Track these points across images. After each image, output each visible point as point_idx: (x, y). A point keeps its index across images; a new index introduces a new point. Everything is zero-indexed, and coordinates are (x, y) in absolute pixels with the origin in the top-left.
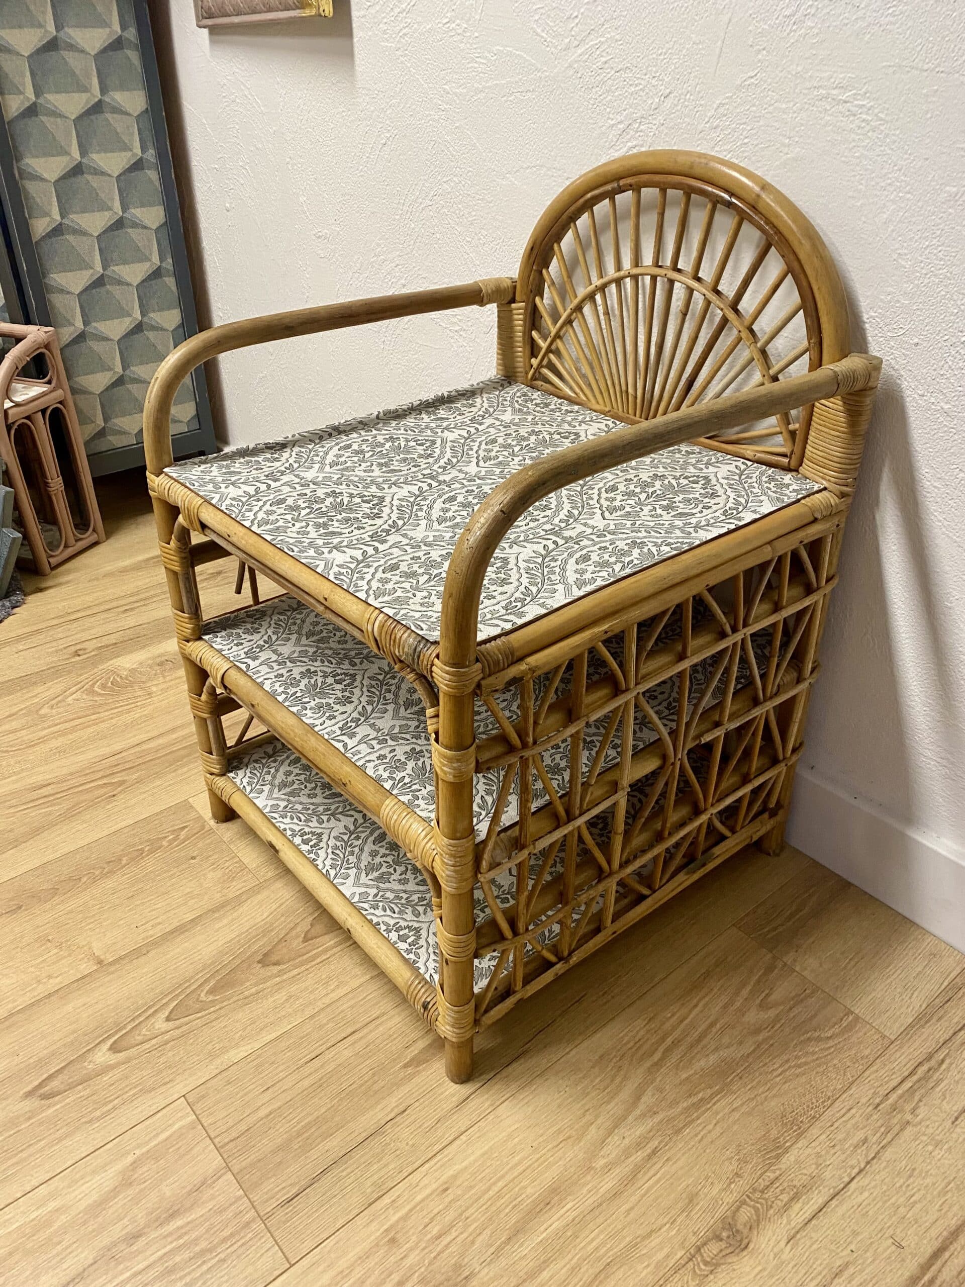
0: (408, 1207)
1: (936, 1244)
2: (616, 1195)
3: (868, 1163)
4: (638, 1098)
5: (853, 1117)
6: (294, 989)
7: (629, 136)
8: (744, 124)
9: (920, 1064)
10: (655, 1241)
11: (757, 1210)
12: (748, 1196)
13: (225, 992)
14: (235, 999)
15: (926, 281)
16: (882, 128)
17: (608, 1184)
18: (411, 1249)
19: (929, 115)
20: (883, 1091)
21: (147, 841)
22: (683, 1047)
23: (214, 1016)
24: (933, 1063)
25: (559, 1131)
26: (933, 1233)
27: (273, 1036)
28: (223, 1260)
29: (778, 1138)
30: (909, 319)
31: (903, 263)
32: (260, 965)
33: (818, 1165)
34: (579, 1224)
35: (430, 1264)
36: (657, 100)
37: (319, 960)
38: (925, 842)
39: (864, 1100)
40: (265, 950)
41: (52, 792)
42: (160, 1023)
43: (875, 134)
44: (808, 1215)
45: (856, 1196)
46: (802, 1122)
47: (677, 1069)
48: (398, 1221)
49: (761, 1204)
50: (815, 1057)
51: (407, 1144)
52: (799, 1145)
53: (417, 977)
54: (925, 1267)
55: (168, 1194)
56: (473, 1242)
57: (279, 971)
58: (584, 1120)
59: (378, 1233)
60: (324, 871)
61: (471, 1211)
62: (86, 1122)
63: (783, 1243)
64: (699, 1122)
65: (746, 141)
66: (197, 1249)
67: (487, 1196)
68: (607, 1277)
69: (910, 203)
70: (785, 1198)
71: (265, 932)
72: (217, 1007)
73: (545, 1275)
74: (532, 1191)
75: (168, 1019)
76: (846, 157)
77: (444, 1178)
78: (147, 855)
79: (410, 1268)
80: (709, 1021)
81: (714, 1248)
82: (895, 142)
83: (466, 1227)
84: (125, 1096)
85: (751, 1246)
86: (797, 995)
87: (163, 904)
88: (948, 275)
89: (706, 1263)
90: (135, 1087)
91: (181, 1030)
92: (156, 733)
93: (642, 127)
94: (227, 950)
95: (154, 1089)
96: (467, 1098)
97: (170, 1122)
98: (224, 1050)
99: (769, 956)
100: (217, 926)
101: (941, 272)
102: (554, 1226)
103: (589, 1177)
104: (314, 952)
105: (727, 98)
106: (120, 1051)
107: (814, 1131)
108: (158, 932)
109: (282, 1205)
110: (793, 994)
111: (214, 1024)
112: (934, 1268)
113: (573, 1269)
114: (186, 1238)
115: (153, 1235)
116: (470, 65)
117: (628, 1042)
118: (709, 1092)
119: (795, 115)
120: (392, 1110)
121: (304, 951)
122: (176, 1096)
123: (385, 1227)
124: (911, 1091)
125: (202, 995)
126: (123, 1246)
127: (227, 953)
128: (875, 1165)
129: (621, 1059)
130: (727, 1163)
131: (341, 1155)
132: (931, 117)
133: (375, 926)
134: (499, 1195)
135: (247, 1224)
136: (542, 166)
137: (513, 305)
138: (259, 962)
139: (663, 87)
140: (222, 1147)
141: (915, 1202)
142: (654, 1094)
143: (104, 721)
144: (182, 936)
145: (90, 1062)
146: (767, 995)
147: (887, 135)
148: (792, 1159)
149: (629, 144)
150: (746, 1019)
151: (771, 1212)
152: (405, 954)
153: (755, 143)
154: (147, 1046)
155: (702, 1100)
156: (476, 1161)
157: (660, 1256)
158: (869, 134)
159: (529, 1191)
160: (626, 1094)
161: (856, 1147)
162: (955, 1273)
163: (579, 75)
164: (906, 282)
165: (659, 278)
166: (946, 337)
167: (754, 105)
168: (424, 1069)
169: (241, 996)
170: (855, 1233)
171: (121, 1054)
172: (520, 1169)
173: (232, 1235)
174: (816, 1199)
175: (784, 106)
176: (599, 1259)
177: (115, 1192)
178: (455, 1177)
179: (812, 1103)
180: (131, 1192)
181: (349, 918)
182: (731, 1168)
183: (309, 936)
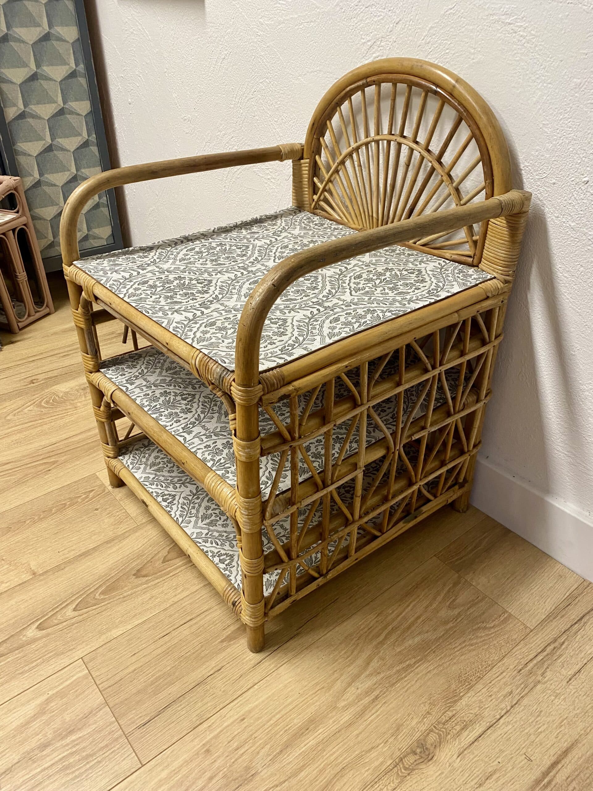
0: (218, 730)
1: (553, 759)
2: (350, 724)
3: (512, 707)
4: (368, 664)
5: (504, 677)
6: (154, 592)
7: (374, 50)
8: (446, 40)
9: (549, 645)
10: (374, 754)
11: (440, 736)
12: (435, 727)
13: (112, 593)
14: (118, 597)
15: (561, 142)
16: (534, 40)
17: (346, 717)
18: (219, 757)
19: (563, 32)
20: (524, 662)
21: (68, 499)
22: (399, 632)
23: (104, 608)
24: (556, 644)
25: (317, 684)
26: (552, 752)
27: (140, 621)
28: (99, 762)
29: (456, 690)
30: (550, 167)
31: (546, 130)
32: (134, 577)
33: (480, 707)
34: (325, 743)
35: (230, 766)
36: (392, 26)
37: (171, 574)
38: (557, 505)
39: (511, 667)
40: (140, 567)
41: (10, 468)
42: (69, 612)
43: (529, 45)
44: (472, 739)
45: (502, 729)
46: (471, 680)
47: (394, 646)
48: (211, 739)
49: (443, 732)
50: (482, 640)
51: (220, 690)
52: (469, 695)
53: (230, 585)
54: (545, 774)
55: (68, 719)
56: (258, 753)
57: (147, 581)
58: (333, 677)
59: (199, 746)
60: (175, 519)
61: (259, 732)
62: (20, 674)
63: (455, 757)
64: (406, 679)
65: (447, 51)
66: (84, 754)
67: (269, 724)
68: (342, 777)
69: (550, 90)
70: (458, 728)
71: (139, 556)
72: (106, 603)
73: (303, 774)
74: (297, 721)
75: (75, 610)
76: (510, 60)
77: (242, 713)
78: (68, 507)
79: (218, 768)
80: (416, 616)
81: (411, 759)
82: (541, 50)
83: (254, 743)
84: (44, 658)
85: (435, 758)
86: (473, 600)
87: (77, 538)
88: (575, 137)
89: (406, 769)
90: (51, 652)
91: (82, 617)
92: (79, 432)
93: (382, 44)
94: (114, 567)
95: (63, 653)
96: (260, 662)
97: (72, 674)
98: (109, 630)
99: (457, 575)
100: (109, 552)
101: (570, 135)
102: (310, 743)
103: (334, 713)
104: (169, 569)
105: (435, 23)
106: (43, 630)
107: (479, 686)
108: (71, 555)
109: (139, 727)
110: (471, 599)
111: (103, 613)
112: (551, 774)
113: (321, 771)
114: (77, 747)
115: (59, 744)
116: (276, 6)
117: (364, 628)
118: (414, 660)
119: (478, 33)
120: (213, 668)
121: (163, 568)
122: (76, 658)
123: (204, 742)
124: (542, 661)
125: (97, 595)
126: (36, 752)
127: (114, 570)
128: (517, 709)
129: (358, 639)
130: (422, 705)
131: (178, 696)
132: (564, 33)
133: (205, 553)
134: (276, 724)
135: (117, 739)
136: (320, 71)
137: (302, 161)
138: (134, 575)
139: (395, 17)
140: (104, 690)
141: (541, 732)
142: (378, 661)
143: (46, 424)
144: (87, 558)
145: (24, 636)
146: (454, 600)
147: (536, 46)
148: (464, 703)
149: (374, 55)
150: (439, 615)
151: (449, 737)
152: (223, 571)
153: (453, 52)
154: (60, 626)
155: (408, 665)
156: (263, 702)
157: (377, 763)
158: (525, 45)
159: (295, 721)
160: (360, 662)
161: (505, 696)
162: (564, 778)
163: (343, 10)
164: (548, 143)
165: (392, 142)
166: (573, 179)
167: (452, 28)
168: (234, 644)
169: (121, 596)
170: (501, 751)
171: (44, 631)
172: (291, 707)
173: (107, 746)
174: (478, 729)
175: (471, 27)
176: (337, 765)
177: (35, 717)
178: (250, 711)
179: (479, 668)
180: (45, 718)
181: (189, 549)
182: (425, 708)
183: (167, 559)
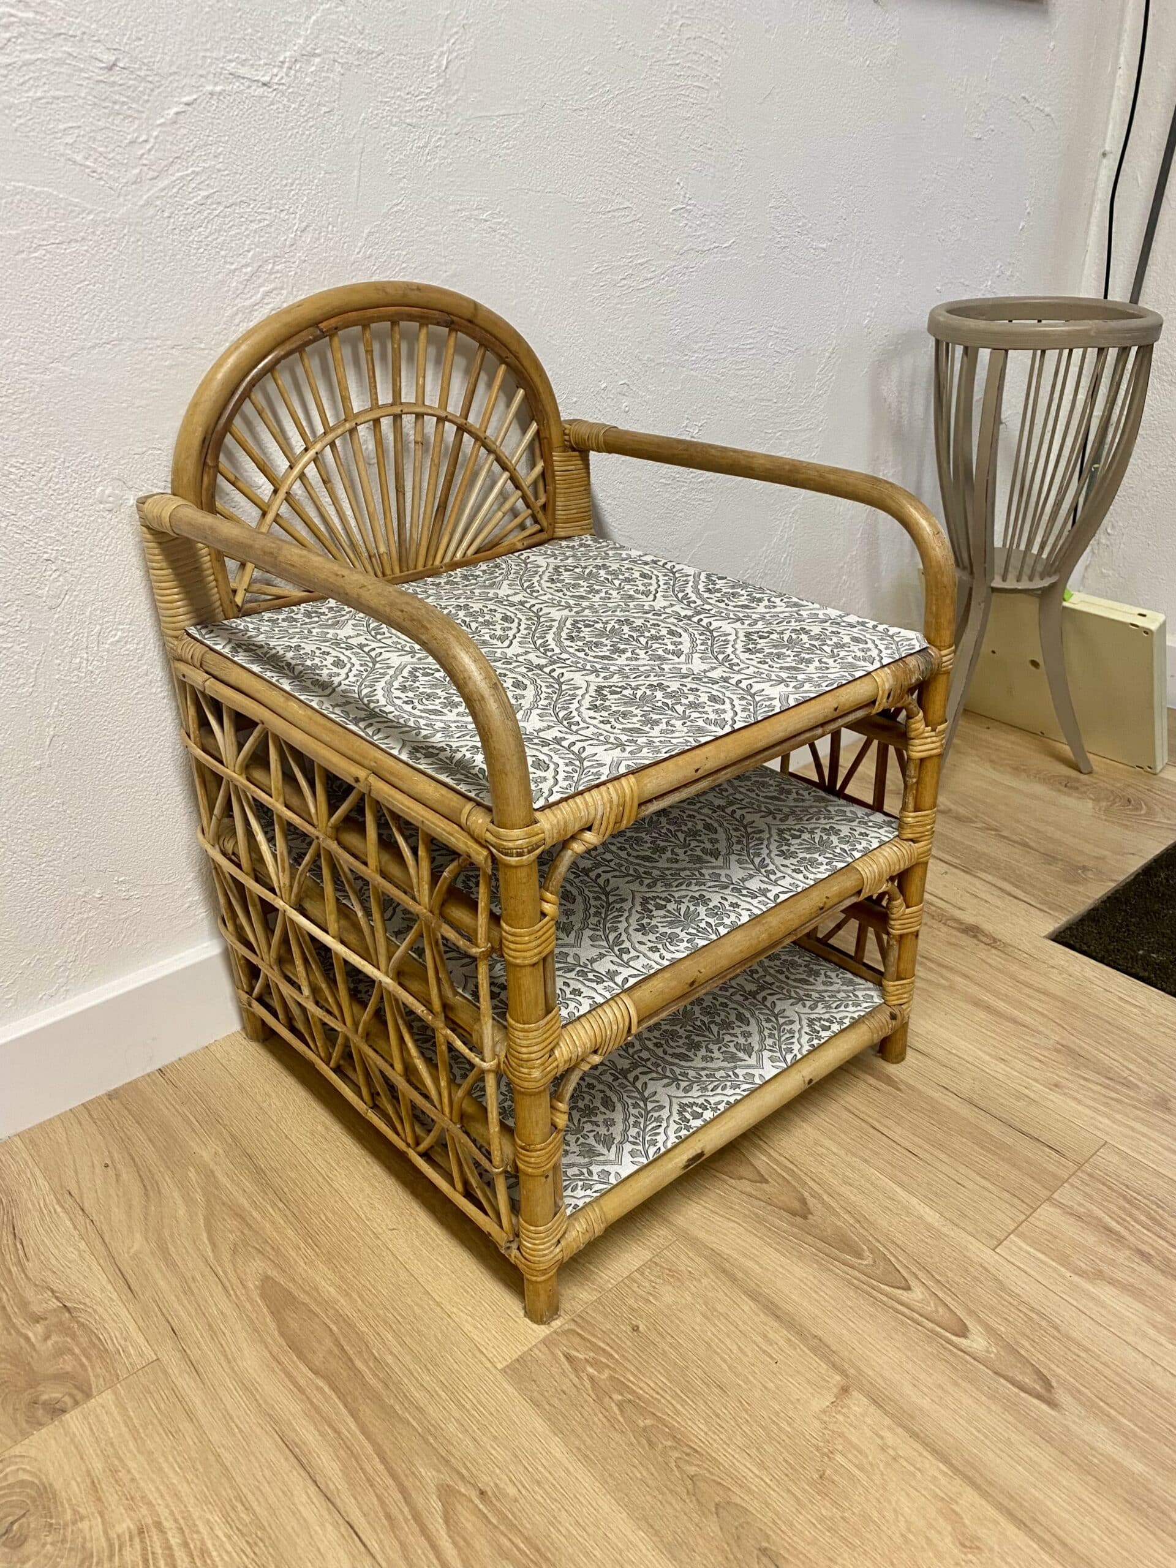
13: (855, 1242)
14: (862, 1231)
36: (292, 236)
40: (785, 1214)
42: (917, 1295)
55: (1094, 1239)
57: (814, 1197)
59: (1055, 1094)
71: (760, 1220)
72: (878, 1245)
75: (908, 1288)
90: (1001, 1297)
91: (918, 1272)
94: (795, 1253)
95: (997, 1279)
97: (1025, 1255)
98: (929, 1227)
104: (779, 1170)
105: (376, 226)
106: (964, 1324)
108: (779, 1334)
109: (1063, 1156)
111: (899, 1243)
120: (947, 1095)
121: (780, 1181)
122: (997, 1257)
123: (1047, 1090)
125: (865, 1263)
126: (1155, 1262)
127: (799, 1252)
135: (1090, 1176)
140: (1032, 1207)
145: (988, 1352)
154: (948, 1300)
171: (967, 1323)
172: (965, 1020)
178: (990, 1055)
